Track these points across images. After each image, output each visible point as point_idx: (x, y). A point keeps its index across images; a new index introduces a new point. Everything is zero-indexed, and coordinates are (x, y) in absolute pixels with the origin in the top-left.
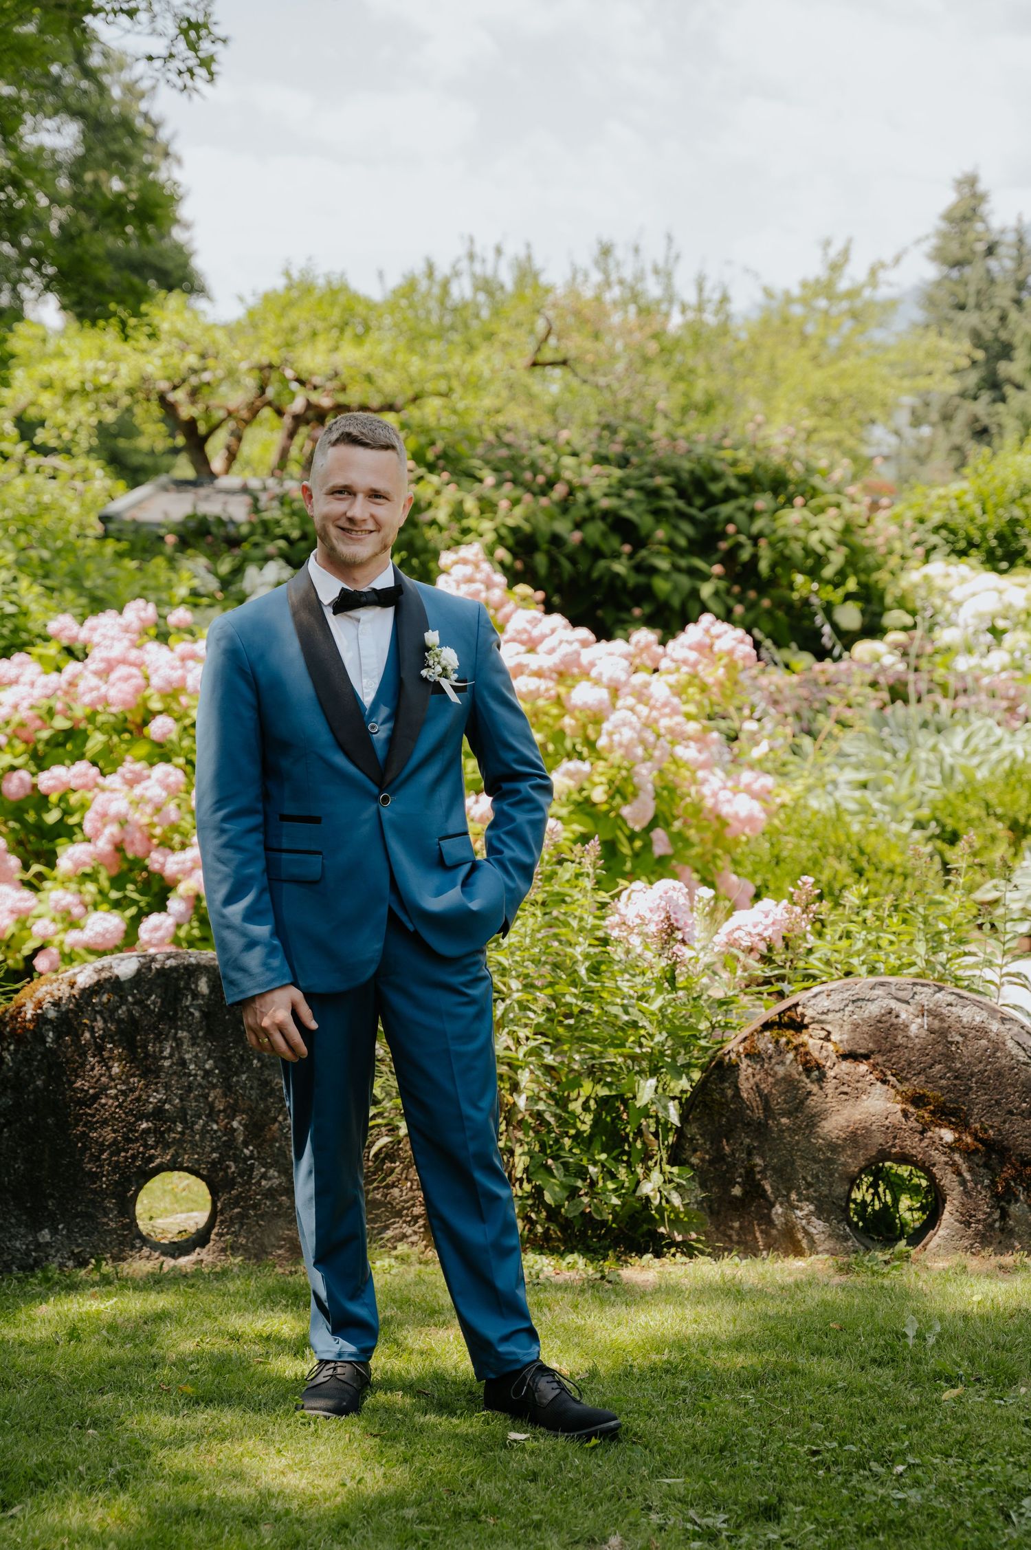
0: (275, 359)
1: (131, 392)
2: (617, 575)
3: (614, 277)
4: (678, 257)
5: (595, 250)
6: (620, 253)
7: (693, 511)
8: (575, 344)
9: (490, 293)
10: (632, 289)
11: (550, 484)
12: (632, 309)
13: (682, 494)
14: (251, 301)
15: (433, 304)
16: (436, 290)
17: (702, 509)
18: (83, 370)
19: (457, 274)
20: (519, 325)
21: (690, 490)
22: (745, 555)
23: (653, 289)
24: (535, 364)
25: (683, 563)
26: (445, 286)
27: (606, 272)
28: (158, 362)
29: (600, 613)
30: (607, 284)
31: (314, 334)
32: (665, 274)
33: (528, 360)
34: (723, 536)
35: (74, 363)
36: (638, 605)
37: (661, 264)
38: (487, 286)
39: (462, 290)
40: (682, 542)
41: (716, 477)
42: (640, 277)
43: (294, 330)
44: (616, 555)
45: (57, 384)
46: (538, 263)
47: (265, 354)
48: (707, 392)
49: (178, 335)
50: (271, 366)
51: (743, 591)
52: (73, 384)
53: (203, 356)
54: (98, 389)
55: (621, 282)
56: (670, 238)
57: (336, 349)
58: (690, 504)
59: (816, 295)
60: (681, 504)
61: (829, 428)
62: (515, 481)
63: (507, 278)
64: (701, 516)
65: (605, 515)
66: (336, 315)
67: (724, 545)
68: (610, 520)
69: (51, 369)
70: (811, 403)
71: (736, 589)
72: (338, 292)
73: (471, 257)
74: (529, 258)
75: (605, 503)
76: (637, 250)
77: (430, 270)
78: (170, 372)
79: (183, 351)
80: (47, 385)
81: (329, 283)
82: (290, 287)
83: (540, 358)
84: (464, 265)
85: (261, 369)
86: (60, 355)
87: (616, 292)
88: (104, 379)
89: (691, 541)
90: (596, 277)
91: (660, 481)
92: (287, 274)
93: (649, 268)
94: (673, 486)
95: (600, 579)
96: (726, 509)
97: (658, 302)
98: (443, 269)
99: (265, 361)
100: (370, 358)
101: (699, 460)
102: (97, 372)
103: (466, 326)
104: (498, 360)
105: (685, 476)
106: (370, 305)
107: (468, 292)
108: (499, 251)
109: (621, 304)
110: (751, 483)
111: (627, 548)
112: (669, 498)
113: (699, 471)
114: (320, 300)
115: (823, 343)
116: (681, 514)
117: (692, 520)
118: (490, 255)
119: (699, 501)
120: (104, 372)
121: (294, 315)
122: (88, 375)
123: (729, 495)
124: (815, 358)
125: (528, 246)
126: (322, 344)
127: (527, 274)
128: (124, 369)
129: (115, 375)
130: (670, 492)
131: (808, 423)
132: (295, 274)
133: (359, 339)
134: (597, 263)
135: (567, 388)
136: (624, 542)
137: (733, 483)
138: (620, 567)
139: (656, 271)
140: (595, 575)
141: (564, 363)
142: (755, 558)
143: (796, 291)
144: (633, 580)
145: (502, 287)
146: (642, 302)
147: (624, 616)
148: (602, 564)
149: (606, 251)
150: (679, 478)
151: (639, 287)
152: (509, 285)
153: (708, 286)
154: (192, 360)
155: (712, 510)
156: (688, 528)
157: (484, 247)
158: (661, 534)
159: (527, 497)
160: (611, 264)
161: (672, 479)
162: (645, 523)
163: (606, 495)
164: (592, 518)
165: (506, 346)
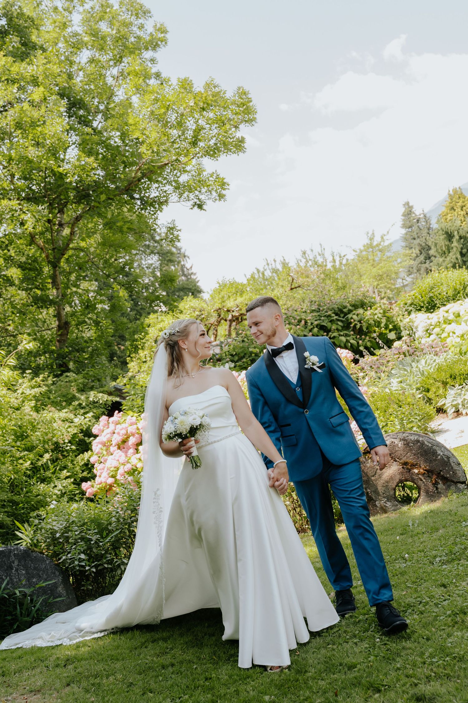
0: (220, 306)
3: (308, 259)
4: (324, 249)
5: (301, 253)
6: (309, 252)
7: (341, 319)
8: (300, 281)
9: (276, 272)
10: (314, 261)
11: (300, 321)
12: (316, 266)
13: (337, 314)
14: (211, 293)
15: (260, 280)
16: (261, 275)
17: (343, 317)
19: (265, 270)
20: (284, 280)
21: (339, 313)
22: (358, 326)
23: (320, 260)
24: (292, 289)
25: (342, 333)
26: (263, 274)
27: (306, 258)
30: (307, 261)
31: (229, 297)
32: (322, 255)
33: (289, 288)
34: (351, 323)
35: (166, 322)
37: (320, 252)
38: (275, 271)
39: (268, 273)
40: (340, 328)
41: (345, 307)
42: (315, 257)
43: (223, 297)
46: (287, 261)
47: (217, 306)
48: (342, 283)
50: (220, 309)
51: (361, 337)
53: (200, 311)
55: (311, 260)
56: (321, 245)
57: (236, 300)
58: (339, 317)
59: (368, 248)
60: (337, 317)
61: (381, 284)
62: (289, 324)
63: (280, 267)
64: (344, 319)
66: (234, 290)
67: (352, 325)
68: (319, 327)
70: (375, 277)
71: (358, 336)
72: (232, 284)
73: (268, 264)
74: (284, 260)
75: (316, 323)
76: (312, 251)
77: (258, 271)
81: (230, 282)
82: (220, 286)
83: (293, 287)
84: (266, 266)
85: (217, 311)
86: (163, 321)
87: (310, 263)
89: (342, 327)
90: (304, 260)
91: (330, 313)
92: (218, 283)
93: (317, 254)
94: (334, 313)
96: (350, 316)
97: (323, 262)
98: (261, 270)
99: (218, 308)
100: (245, 299)
101: (339, 304)
103: (272, 283)
104: (281, 290)
105: (336, 309)
106: (243, 285)
107: (270, 274)
108: (275, 261)
109: (312, 266)
110: (355, 307)
111: (325, 334)
112: (333, 317)
113: (340, 307)
114: (229, 287)
115: (374, 261)
116: (338, 320)
117: (342, 321)
118: (273, 263)
119: (342, 315)
121: (222, 293)
123: (350, 311)
124: (373, 265)
125: (283, 257)
126: (232, 299)
127: (285, 265)
130: (333, 315)
131: (375, 284)
132: (221, 282)
133: (241, 295)
134: (302, 257)
137: (350, 308)
139: (320, 255)
141: (299, 287)
142: (361, 327)
143: (362, 248)
145: (278, 270)
146: (318, 264)
149: (304, 253)
151: (316, 260)
152: (281, 269)
153: (335, 254)
154: (197, 313)
155: (346, 317)
156: (340, 323)
157: (271, 261)
158: (334, 327)
159: (293, 327)
160: (307, 255)
161: (333, 311)
162: (329, 325)
163: (316, 320)
164: (314, 328)
165: (282, 286)
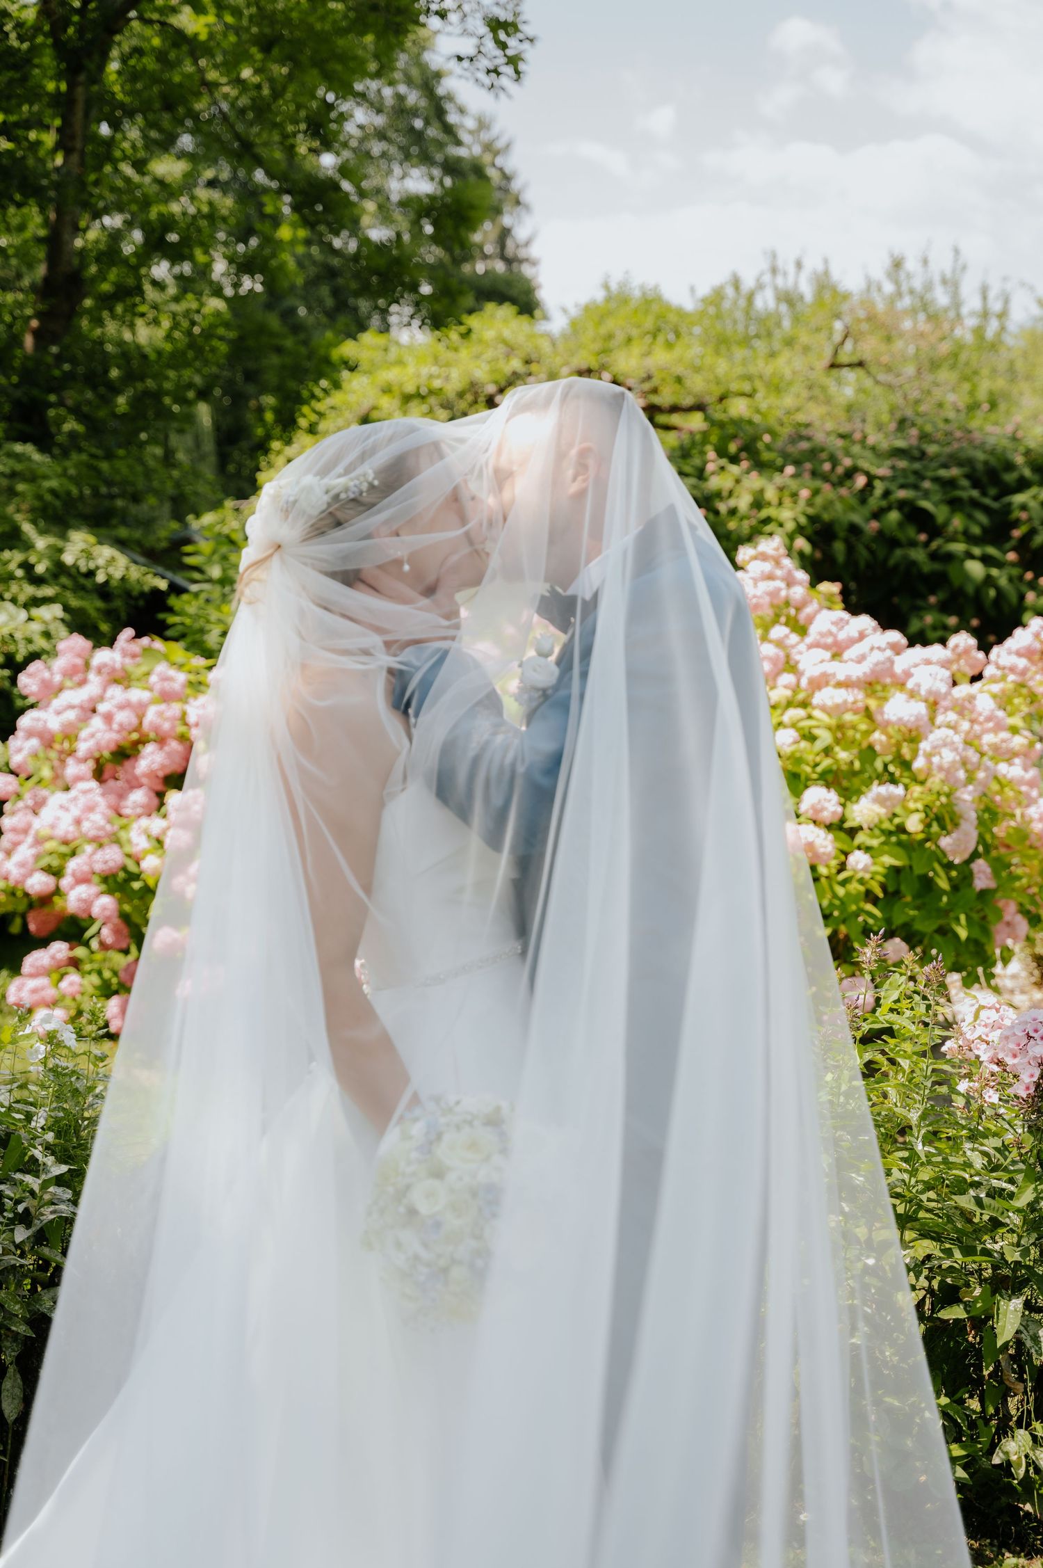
0: (593, 363)
1: (461, 395)
2: (914, 563)
3: (904, 288)
4: (964, 268)
5: (887, 262)
6: (911, 265)
7: (987, 501)
8: (869, 347)
9: (791, 305)
10: (922, 298)
11: (850, 474)
12: (922, 317)
13: (976, 484)
14: (573, 312)
15: (739, 315)
16: (742, 303)
17: (996, 498)
18: (418, 376)
19: (760, 286)
20: (818, 330)
21: (985, 480)
22: (1038, 542)
23: (941, 298)
24: (833, 366)
25: (977, 551)
26: (750, 298)
28: (486, 367)
29: (896, 600)
30: (899, 294)
31: (629, 340)
32: (952, 284)
33: (826, 360)
34: (1016, 524)
35: (411, 370)
36: (933, 592)
37: (949, 274)
38: (789, 299)
39: (765, 301)
40: (976, 530)
41: (1009, 466)
42: (929, 287)
43: (610, 337)
44: (913, 544)
45: (395, 388)
46: (836, 274)
47: (584, 359)
48: (991, 393)
49: (505, 342)
50: (590, 371)
51: (1036, 578)
52: (410, 388)
53: (528, 362)
54: (432, 392)
55: (912, 292)
56: (957, 251)
57: (648, 353)
58: (984, 494)
60: (975, 493)
62: (814, 473)
63: (806, 290)
64: (995, 505)
65: (902, 505)
66: (649, 323)
67: (1017, 533)
68: (906, 510)
69: (390, 375)
71: (1030, 576)
72: (651, 302)
73: (774, 271)
74: (826, 273)
75: (901, 494)
76: (925, 262)
77: (736, 283)
78: (498, 377)
79: (508, 356)
80: (387, 390)
81: (644, 294)
82: (609, 299)
83: (837, 361)
84: (767, 278)
86: (400, 362)
87: (907, 301)
88: (437, 384)
89: (984, 529)
90: (888, 288)
91: (955, 472)
92: (606, 287)
93: (937, 279)
94: (967, 476)
95: (896, 567)
96: (1019, 498)
97: (946, 310)
98: (748, 283)
99: (584, 365)
100: (680, 360)
101: (992, 452)
102: (431, 377)
103: (769, 335)
104: (799, 363)
105: (980, 467)
106: (680, 313)
107: (771, 304)
108: (799, 265)
109: (913, 312)
111: (923, 537)
112: (963, 489)
113: (993, 461)
114: (636, 311)
116: (975, 504)
117: (986, 510)
118: (791, 269)
119: (993, 491)
120: (438, 377)
121: (610, 325)
122: (423, 380)
123: (1023, 484)
125: (826, 261)
126: (636, 349)
127: (824, 285)
128: (455, 374)
129: (447, 378)
130: (965, 483)
132: (614, 286)
133: (669, 346)
134: (889, 275)
135: (861, 390)
136: (920, 531)
137: (1027, 473)
138: (919, 555)
139: (944, 281)
140: (892, 562)
141: (860, 365)
144: (927, 567)
145: (802, 298)
146: (931, 310)
147: (920, 603)
148: (898, 553)
149: (897, 264)
150: (973, 469)
151: (928, 296)
152: (808, 299)
153: (992, 294)
154: (515, 364)
155: (1007, 499)
156: (982, 518)
158: (957, 523)
159: (827, 488)
160: (902, 276)
161: (966, 470)
162: (940, 513)
163: (902, 486)
164: (889, 509)
165: (806, 349)
